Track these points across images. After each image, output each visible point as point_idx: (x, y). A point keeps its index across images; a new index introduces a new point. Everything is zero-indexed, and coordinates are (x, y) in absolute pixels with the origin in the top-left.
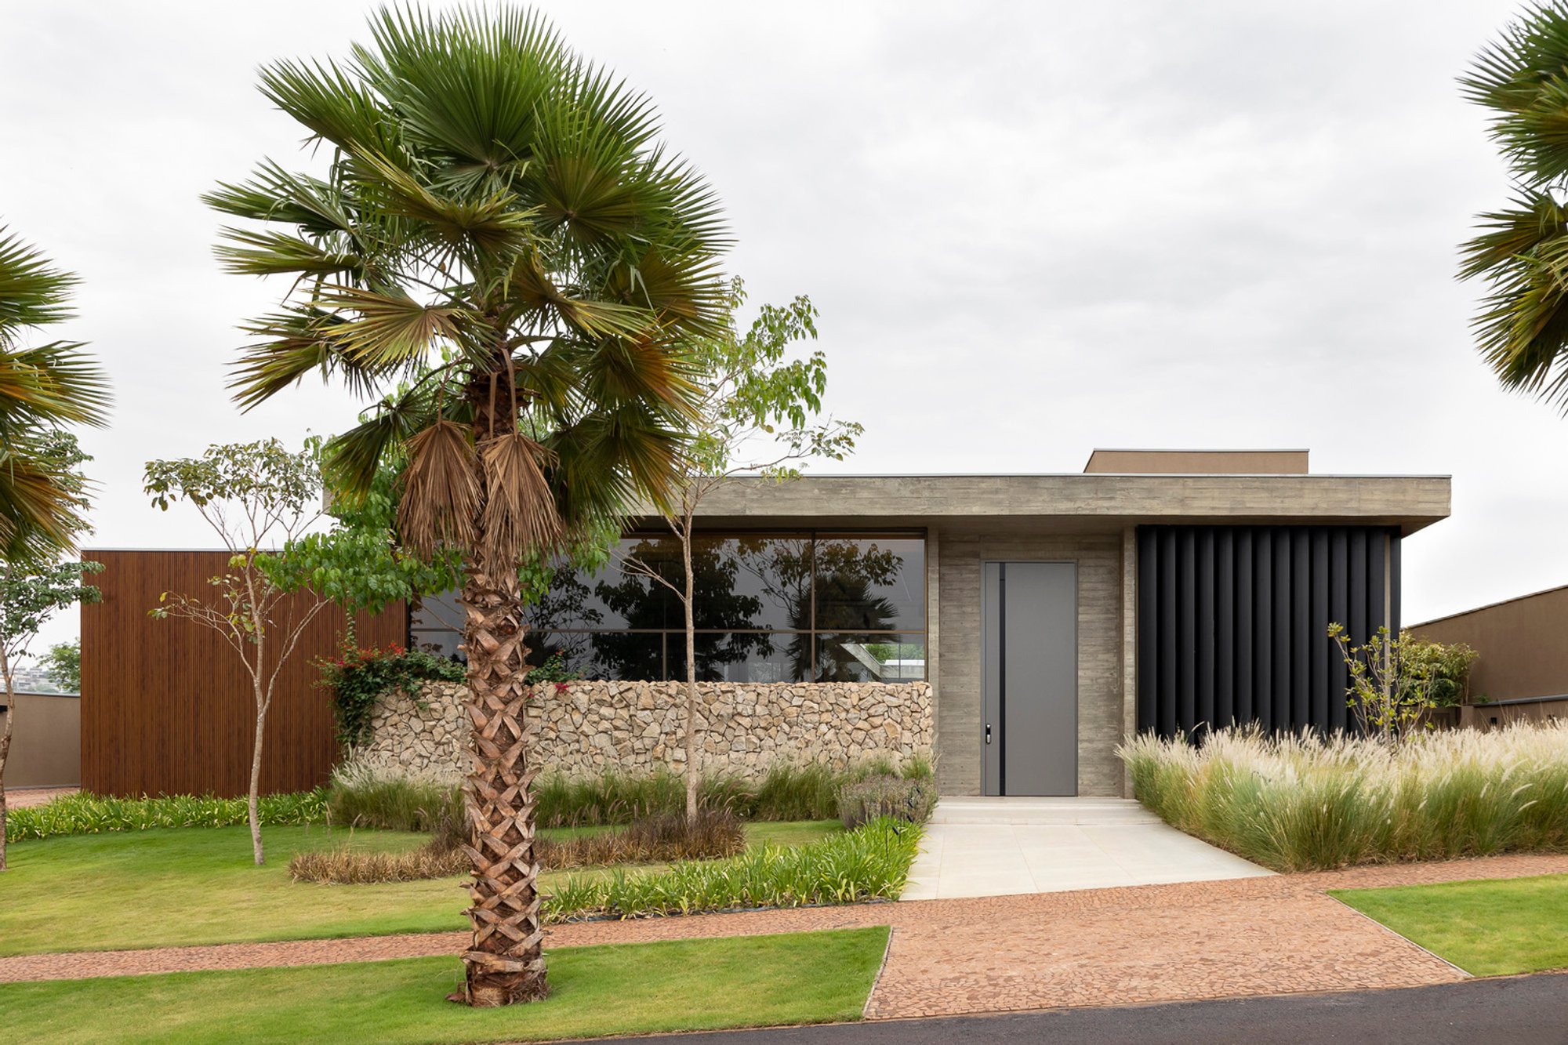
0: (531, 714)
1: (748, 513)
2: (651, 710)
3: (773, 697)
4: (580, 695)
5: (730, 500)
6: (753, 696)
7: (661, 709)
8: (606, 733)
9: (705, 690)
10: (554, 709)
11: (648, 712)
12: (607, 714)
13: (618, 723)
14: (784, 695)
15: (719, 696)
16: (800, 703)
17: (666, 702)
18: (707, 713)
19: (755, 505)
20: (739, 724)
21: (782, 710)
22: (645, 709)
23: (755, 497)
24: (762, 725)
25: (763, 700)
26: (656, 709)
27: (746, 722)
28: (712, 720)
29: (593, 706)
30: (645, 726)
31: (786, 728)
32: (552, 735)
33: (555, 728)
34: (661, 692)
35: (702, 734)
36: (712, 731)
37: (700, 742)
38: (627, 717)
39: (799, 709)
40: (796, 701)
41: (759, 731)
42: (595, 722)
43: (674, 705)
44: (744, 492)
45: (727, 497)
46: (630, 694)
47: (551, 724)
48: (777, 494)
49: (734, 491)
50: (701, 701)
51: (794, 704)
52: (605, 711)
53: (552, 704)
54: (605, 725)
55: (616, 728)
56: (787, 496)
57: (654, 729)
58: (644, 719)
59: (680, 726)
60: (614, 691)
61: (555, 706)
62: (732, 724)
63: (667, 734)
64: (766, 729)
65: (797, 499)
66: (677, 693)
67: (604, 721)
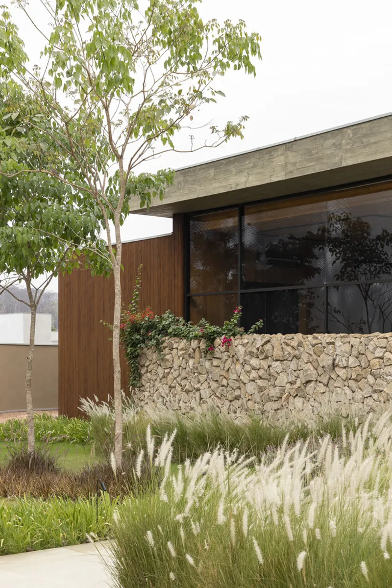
0: (214, 365)
1: (344, 164)
2: (281, 361)
3: (362, 349)
4: (240, 347)
5: (331, 154)
6: (347, 347)
7: (287, 360)
8: (254, 381)
9: (315, 342)
10: (227, 360)
11: (278, 363)
12: (254, 365)
13: (261, 372)
14: (369, 346)
15: (324, 347)
16: (381, 355)
17: (289, 354)
18: (315, 364)
19: (349, 155)
20: (338, 376)
21: (369, 361)
22: (277, 360)
23: (348, 147)
24: (353, 377)
25: (355, 353)
26: (285, 360)
27: (341, 372)
28: (320, 371)
29: (247, 358)
30: (276, 375)
31: (371, 379)
32: (225, 382)
33: (226, 377)
34: (288, 345)
35: (312, 384)
36: (320, 382)
37: (311, 392)
38: (266, 368)
39: (381, 360)
40: (379, 352)
41: (352, 383)
42: (248, 372)
43: (295, 356)
44: (340, 144)
45: (328, 152)
46: (268, 347)
47: (224, 373)
48: (364, 140)
49: (334, 144)
50: (312, 353)
51: (377, 356)
52: (254, 362)
53: (225, 356)
54: (254, 374)
55: (260, 378)
56: (372, 140)
57: (283, 379)
58: (276, 370)
59: (298, 377)
60: (259, 343)
61: (226, 358)
62: (333, 376)
63: (291, 383)
64: (356, 380)
65: (380, 141)
66: (298, 345)
67: (253, 371)
